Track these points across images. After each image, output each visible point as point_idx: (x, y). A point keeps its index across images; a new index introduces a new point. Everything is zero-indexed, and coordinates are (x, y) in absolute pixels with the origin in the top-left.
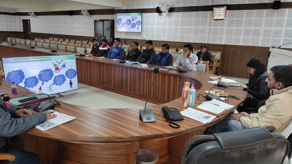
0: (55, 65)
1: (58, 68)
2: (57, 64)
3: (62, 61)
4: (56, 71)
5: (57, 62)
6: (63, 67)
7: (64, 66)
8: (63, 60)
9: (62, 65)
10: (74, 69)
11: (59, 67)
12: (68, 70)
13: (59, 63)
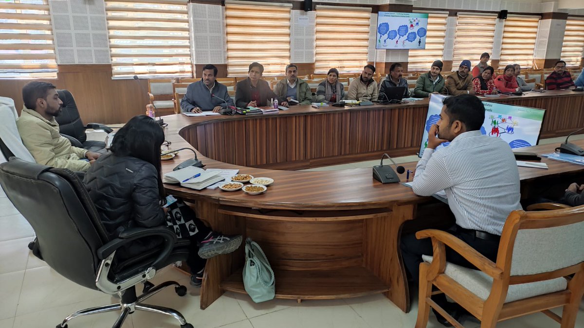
0: (495, 122)
1: (497, 128)
2: (500, 121)
3: (510, 118)
4: (492, 134)
5: (500, 116)
6: (507, 131)
7: (510, 129)
8: (512, 116)
9: (507, 128)
10: (529, 144)
11: (499, 129)
12: (515, 141)
13: (504, 120)
